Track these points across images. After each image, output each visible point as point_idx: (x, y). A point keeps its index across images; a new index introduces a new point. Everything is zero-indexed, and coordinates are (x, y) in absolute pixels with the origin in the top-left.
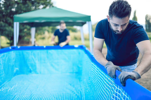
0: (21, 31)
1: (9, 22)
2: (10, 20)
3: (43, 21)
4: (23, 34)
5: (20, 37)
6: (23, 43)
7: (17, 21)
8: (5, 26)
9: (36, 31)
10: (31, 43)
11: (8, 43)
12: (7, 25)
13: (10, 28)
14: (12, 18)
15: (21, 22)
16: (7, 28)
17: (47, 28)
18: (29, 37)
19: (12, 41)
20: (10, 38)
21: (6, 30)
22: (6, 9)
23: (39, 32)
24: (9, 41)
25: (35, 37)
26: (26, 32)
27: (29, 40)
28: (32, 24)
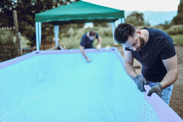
0: (43, 29)
1: (28, 19)
2: (30, 18)
4: (46, 34)
5: (43, 37)
6: (45, 44)
8: (24, 25)
9: (60, 29)
11: (28, 44)
12: (26, 23)
13: (30, 26)
14: (33, 15)
16: (27, 27)
19: (32, 42)
20: (30, 39)
21: (26, 29)
22: (25, 5)
24: (28, 41)
26: (48, 30)
27: (52, 39)
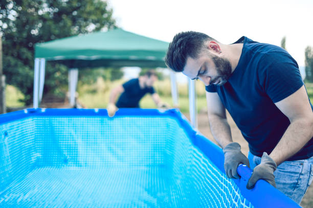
0: (48, 76)
1: (24, 57)
2: (26, 53)
3: (94, 57)
4: (53, 83)
5: (47, 89)
6: (52, 102)
7: (41, 56)
8: (16, 65)
9: (80, 77)
10: (68, 100)
11: (21, 101)
12: (20, 63)
13: (27, 69)
14: (32, 49)
15: (50, 58)
16: (20, 70)
17: (101, 71)
18: (64, 89)
19: (28, 97)
20: (25, 90)
21: (18, 74)
22: (20, 32)
23: (84, 78)
24: (22, 96)
25: (77, 90)
26: (58, 78)
27: (64, 95)
28: (72, 63)
